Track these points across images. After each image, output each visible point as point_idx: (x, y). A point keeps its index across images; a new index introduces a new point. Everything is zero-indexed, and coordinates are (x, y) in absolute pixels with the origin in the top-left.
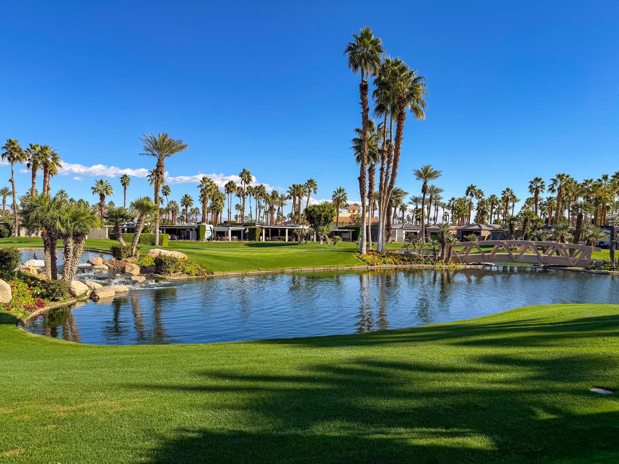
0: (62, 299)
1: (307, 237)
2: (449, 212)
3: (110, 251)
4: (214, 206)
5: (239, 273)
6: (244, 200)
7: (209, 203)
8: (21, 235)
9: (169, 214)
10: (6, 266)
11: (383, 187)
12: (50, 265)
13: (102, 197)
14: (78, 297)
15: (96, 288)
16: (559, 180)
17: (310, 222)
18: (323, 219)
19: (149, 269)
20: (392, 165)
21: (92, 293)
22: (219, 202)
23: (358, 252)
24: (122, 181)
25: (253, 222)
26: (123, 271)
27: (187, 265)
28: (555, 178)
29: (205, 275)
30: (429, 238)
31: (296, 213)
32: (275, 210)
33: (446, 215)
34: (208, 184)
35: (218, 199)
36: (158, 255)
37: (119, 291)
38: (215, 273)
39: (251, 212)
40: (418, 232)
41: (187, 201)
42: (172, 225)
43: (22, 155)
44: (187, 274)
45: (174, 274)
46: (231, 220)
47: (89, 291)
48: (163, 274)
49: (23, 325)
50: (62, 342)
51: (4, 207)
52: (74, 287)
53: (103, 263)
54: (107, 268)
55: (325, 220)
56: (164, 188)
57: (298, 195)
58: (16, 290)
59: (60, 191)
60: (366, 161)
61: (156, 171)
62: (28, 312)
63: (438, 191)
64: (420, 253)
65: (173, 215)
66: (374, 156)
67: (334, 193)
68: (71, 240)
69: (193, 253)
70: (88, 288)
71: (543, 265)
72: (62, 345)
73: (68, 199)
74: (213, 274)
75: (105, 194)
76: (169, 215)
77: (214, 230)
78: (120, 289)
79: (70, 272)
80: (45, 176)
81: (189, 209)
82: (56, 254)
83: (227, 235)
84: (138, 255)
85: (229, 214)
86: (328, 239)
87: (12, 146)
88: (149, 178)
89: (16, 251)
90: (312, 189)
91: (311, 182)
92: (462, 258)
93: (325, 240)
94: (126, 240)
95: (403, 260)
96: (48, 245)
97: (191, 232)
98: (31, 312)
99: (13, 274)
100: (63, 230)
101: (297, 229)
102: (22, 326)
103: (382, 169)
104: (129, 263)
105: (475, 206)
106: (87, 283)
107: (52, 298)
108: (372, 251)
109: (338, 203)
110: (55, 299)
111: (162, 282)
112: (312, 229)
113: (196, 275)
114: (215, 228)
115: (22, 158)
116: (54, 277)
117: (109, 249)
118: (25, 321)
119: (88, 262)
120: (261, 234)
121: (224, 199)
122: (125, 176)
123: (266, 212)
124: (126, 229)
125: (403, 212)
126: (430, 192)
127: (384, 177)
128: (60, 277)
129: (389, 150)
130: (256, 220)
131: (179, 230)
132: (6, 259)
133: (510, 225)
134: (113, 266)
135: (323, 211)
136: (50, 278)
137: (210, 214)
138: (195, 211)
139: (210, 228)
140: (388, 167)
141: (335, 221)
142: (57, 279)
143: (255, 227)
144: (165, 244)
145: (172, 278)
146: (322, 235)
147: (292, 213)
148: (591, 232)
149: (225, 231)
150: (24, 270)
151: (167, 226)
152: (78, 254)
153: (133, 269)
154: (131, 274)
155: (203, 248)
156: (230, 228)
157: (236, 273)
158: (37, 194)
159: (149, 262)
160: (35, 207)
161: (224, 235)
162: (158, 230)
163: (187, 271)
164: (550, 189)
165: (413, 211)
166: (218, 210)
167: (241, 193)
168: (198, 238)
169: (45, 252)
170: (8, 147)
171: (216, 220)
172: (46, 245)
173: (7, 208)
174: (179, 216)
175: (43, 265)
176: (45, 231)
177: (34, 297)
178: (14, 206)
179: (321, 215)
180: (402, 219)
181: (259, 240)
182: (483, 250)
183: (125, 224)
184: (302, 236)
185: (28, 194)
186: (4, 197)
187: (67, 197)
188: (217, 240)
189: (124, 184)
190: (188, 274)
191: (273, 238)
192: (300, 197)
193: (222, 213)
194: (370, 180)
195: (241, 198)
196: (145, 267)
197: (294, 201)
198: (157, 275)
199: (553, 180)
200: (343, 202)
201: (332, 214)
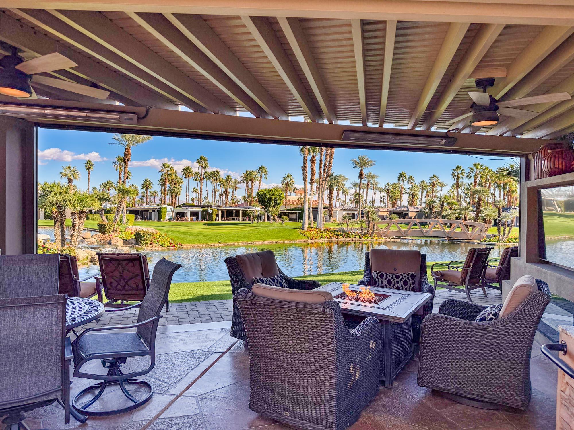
1: (259, 217)
2: (385, 195)
4: (172, 190)
5: (203, 245)
6: (201, 184)
7: (168, 185)
11: (322, 175)
12: (59, 236)
13: (70, 181)
14: (82, 261)
15: (93, 255)
16: (474, 169)
17: (261, 204)
18: (273, 202)
19: (130, 242)
22: (177, 186)
23: (301, 229)
24: (86, 166)
25: (210, 204)
26: (109, 243)
27: (160, 238)
28: (472, 166)
29: (175, 246)
31: (249, 196)
32: (229, 193)
33: (383, 197)
34: (169, 169)
35: (176, 183)
36: (136, 230)
38: (183, 245)
39: (207, 195)
40: (356, 214)
41: (146, 185)
45: (151, 245)
46: (189, 203)
47: (89, 256)
48: (142, 245)
52: (78, 253)
53: (92, 238)
54: (95, 240)
55: (275, 202)
57: (250, 180)
60: (307, 154)
61: (124, 159)
63: (373, 177)
64: (351, 230)
67: (283, 179)
68: (77, 217)
69: (162, 230)
70: (88, 254)
71: (449, 239)
74: (181, 245)
75: (73, 179)
77: (174, 211)
79: (75, 242)
81: (149, 191)
83: (187, 216)
84: (119, 231)
85: (187, 197)
86: (277, 219)
90: (263, 175)
91: (262, 168)
92: (384, 233)
93: (274, 220)
95: (337, 235)
97: (153, 213)
101: (250, 210)
103: (321, 160)
104: (113, 236)
106: (85, 251)
108: (312, 228)
109: (286, 188)
112: (263, 210)
113: (168, 246)
114: (175, 209)
116: (63, 245)
120: (218, 215)
121: (182, 183)
122: (89, 161)
123: (221, 195)
126: (366, 178)
127: (323, 167)
130: (212, 202)
131: (142, 211)
133: (430, 206)
134: (100, 239)
135: (273, 195)
136: (60, 246)
137: (168, 197)
138: (154, 194)
139: (171, 209)
140: (326, 159)
141: (284, 203)
143: (212, 209)
145: (149, 248)
146: (271, 216)
147: (245, 196)
148: (487, 212)
149: (184, 212)
151: (130, 208)
153: (117, 241)
154: (116, 245)
156: (189, 209)
159: (130, 236)
161: (183, 216)
162: (125, 211)
163: (161, 243)
164: (467, 176)
166: (176, 193)
167: (198, 177)
168: (160, 219)
171: (175, 202)
176: (55, 210)
179: (271, 198)
180: (345, 201)
181: (216, 220)
184: (254, 216)
188: (177, 220)
189: (88, 169)
190: (161, 245)
191: (228, 219)
192: (252, 182)
193: (180, 196)
194: (312, 169)
195: (198, 182)
196: (126, 240)
197: (247, 185)
198: (137, 246)
199: (470, 168)
200: (291, 186)
201: (281, 198)
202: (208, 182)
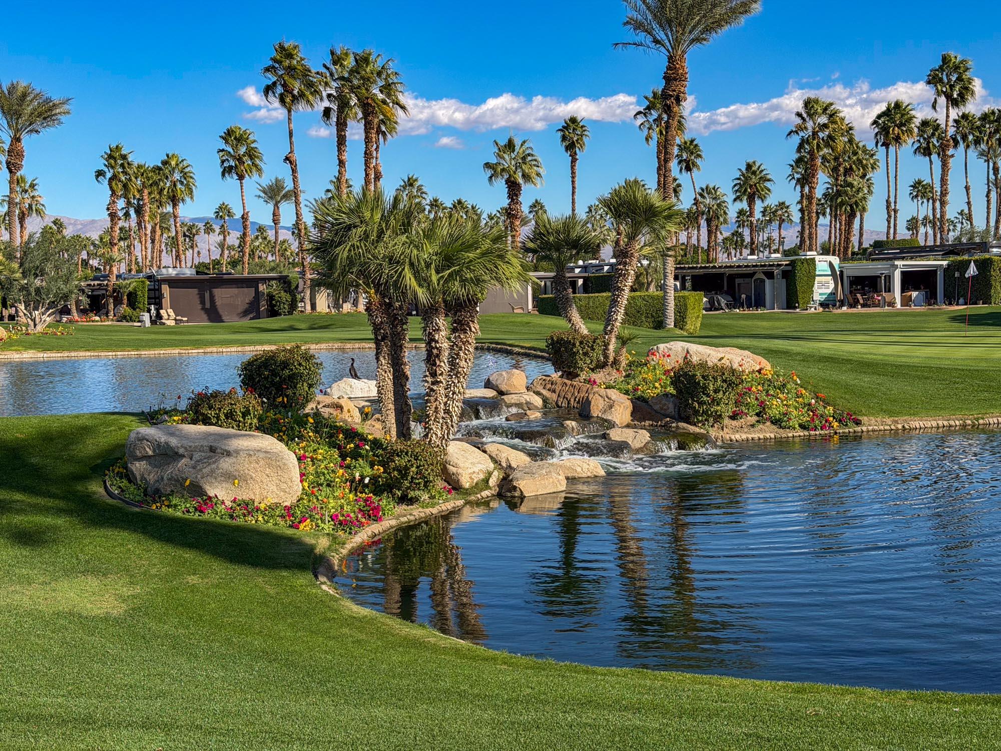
0: (425, 497)
3: (542, 351)
4: (839, 194)
5: (952, 423)
6: (944, 165)
7: (823, 182)
8: (319, 309)
9: (699, 227)
10: (285, 399)
12: (391, 395)
13: (514, 189)
14: (467, 492)
15: (514, 465)
19: (657, 407)
21: (504, 479)
22: (855, 180)
24: (564, 138)
25: (977, 240)
26: (583, 413)
27: (771, 392)
29: (831, 427)
34: (823, 120)
35: (851, 168)
36: (681, 361)
37: (576, 475)
38: (864, 419)
39: (969, 203)
41: (751, 182)
42: (708, 262)
43: (310, 85)
44: (772, 422)
45: (734, 423)
46: (898, 239)
47: (496, 473)
48: (699, 422)
49: (332, 575)
50: (432, 640)
51: (276, 233)
52: (456, 461)
53: (528, 389)
54: (538, 401)
56: (683, 147)
58: (311, 469)
59: (406, 180)
61: (665, 95)
62: (341, 533)
65: (710, 232)
68: (442, 322)
69: (786, 353)
70: (492, 466)
72: (435, 649)
73: (426, 202)
74: (858, 423)
75: (520, 181)
76: (699, 231)
77: (841, 272)
78: (579, 469)
79: (443, 418)
80: (368, 140)
81: (759, 206)
82: (405, 364)
83: (889, 289)
84: (624, 363)
85: (890, 216)
87: (287, 63)
88: (641, 120)
89: (308, 357)
94: (586, 316)
96: (383, 339)
97: (767, 281)
98: (350, 533)
99: (302, 422)
100: (422, 294)
102: (329, 579)
104: (600, 386)
106: (488, 448)
107: (399, 493)
110: (407, 496)
111: (699, 449)
113: (803, 427)
114: (846, 265)
115: (311, 93)
116: (404, 432)
117: (543, 345)
118: (336, 562)
119: (488, 385)
121: (873, 168)
122: (573, 120)
124: (580, 282)
128: (417, 431)
130: (987, 230)
131: (732, 278)
132: (285, 379)
134: (554, 397)
136: (394, 432)
137: (825, 221)
138: (778, 214)
139: (831, 265)
142: (410, 438)
143: (987, 256)
144: (693, 324)
145: (727, 434)
149: (878, 273)
150: (327, 410)
151: (696, 268)
152: (463, 363)
153: (611, 407)
154: (606, 421)
155: (815, 334)
156: (896, 263)
157: (940, 423)
158: (351, 191)
159: (657, 385)
160: (349, 228)
161: (876, 289)
162: (671, 282)
163: (774, 413)
166: (851, 206)
167: (934, 140)
168: (791, 302)
169: (378, 359)
170: (277, 65)
171: (848, 240)
172: (380, 338)
173: (285, 235)
174: (727, 234)
175: (374, 393)
176: (376, 298)
177: (356, 490)
178: (299, 230)
183: (577, 269)
185: (330, 195)
186: (276, 205)
187: (424, 195)
188: (851, 306)
189: (571, 147)
190: (776, 422)
193: (866, 215)
195: (934, 157)
196: (645, 401)
198: (683, 425)
202: (972, 153)
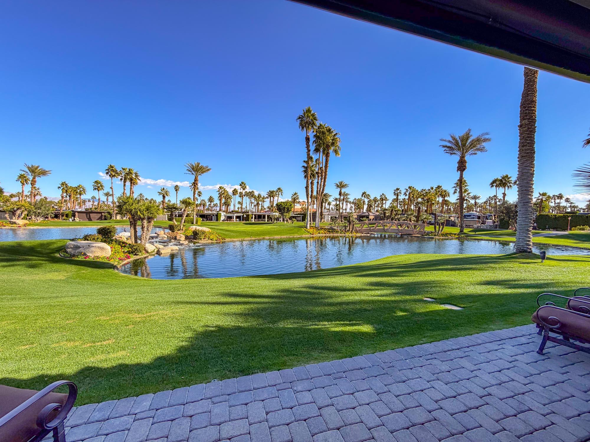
0: (140, 254)
1: (277, 219)
2: (353, 206)
4: (226, 202)
5: (240, 239)
6: (243, 199)
7: (223, 200)
8: (117, 219)
10: (108, 236)
11: (319, 192)
12: (133, 235)
13: (164, 197)
14: (150, 253)
15: (160, 248)
16: (409, 190)
17: (279, 211)
19: (190, 237)
20: (323, 180)
21: (158, 250)
22: (229, 200)
23: (305, 227)
24: (175, 189)
25: (248, 211)
26: (175, 238)
27: (211, 235)
28: (407, 188)
29: (221, 240)
30: (343, 220)
31: (271, 206)
32: (260, 204)
33: (351, 207)
34: (223, 190)
35: (228, 198)
36: (195, 229)
37: (173, 249)
38: (226, 239)
39: (246, 205)
40: (337, 216)
41: (211, 200)
42: (203, 213)
43: (117, 174)
45: (204, 240)
46: (235, 210)
47: (156, 249)
48: (197, 240)
49: (118, 269)
50: (140, 278)
51: (107, 203)
52: (148, 247)
53: (164, 234)
54: (166, 236)
55: (287, 210)
56: (198, 192)
57: (272, 196)
58: (114, 249)
59: (140, 194)
60: (309, 178)
61: (195, 183)
62: (120, 261)
63: (347, 195)
64: (338, 228)
65: (203, 207)
66: (314, 176)
67: (292, 195)
68: (145, 221)
69: (214, 228)
71: (400, 234)
72: (140, 280)
73: (144, 199)
75: (166, 196)
76: (201, 207)
77: (226, 215)
79: (145, 239)
80: (131, 186)
81: (212, 204)
82: (137, 229)
83: (233, 218)
84: (184, 230)
85: (234, 207)
86: (289, 220)
87: (111, 169)
88: (190, 187)
89: (114, 228)
90: (280, 193)
91: (279, 189)
92: (359, 230)
93: (287, 221)
94: (177, 221)
95: (329, 232)
96: (132, 224)
97: (213, 216)
98: (123, 261)
99: (112, 240)
100: (141, 216)
101: (272, 215)
103: (318, 183)
104: (179, 234)
105: (366, 202)
106: (155, 245)
107: (134, 254)
108: (313, 227)
109: (294, 201)
110: (136, 254)
112: (280, 215)
113: (216, 240)
116: (136, 242)
117: (168, 226)
118: (119, 267)
119: (156, 233)
120: (252, 218)
121: (232, 199)
122: (177, 186)
123: (255, 205)
124: (177, 215)
125: (329, 206)
126: (343, 195)
127: (319, 187)
128: (139, 242)
129: (321, 172)
131: (207, 215)
132: (108, 232)
133: (384, 212)
134: (170, 236)
135: (286, 205)
136: (134, 242)
137: (224, 207)
138: (215, 205)
139: (224, 214)
140: (321, 182)
141: (293, 210)
143: (249, 214)
144: (199, 223)
145: (202, 242)
146: (285, 218)
147: (269, 206)
148: (425, 216)
149: (232, 216)
150: (118, 238)
151: (200, 214)
152: (150, 229)
153: (181, 237)
154: (180, 240)
155: (220, 225)
156: (235, 214)
157: (238, 239)
158: (126, 195)
159: (190, 233)
160: (125, 203)
161: (231, 218)
162: (195, 216)
163: (211, 238)
164: (404, 194)
165: (335, 205)
166: (228, 205)
167: (241, 195)
168: (217, 220)
169: (131, 228)
170: (109, 169)
171: (227, 210)
173: (109, 203)
174: (206, 208)
175: (130, 235)
176: (131, 216)
177: (124, 253)
178: (113, 202)
179: (285, 207)
180: (329, 209)
181: (251, 221)
182: (370, 226)
183: (176, 212)
184: (275, 219)
185: (121, 196)
186: (108, 197)
187: (144, 197)
188: (227, 221)
189: (176, 190)
190: (211, 240)
191: (259, 220)
192: (273, 198)
193: (230, 206)
194: (311, 188)
195: (241, 198)
196: (187, 236)
197: (270, 199)
198: (194, 240)
199: (406, 189)
200: (297, 200)
201: (291, 207)
202: (247, 197)
